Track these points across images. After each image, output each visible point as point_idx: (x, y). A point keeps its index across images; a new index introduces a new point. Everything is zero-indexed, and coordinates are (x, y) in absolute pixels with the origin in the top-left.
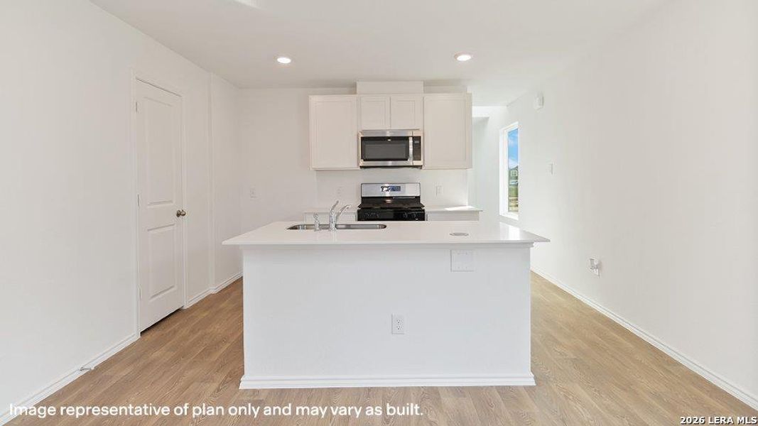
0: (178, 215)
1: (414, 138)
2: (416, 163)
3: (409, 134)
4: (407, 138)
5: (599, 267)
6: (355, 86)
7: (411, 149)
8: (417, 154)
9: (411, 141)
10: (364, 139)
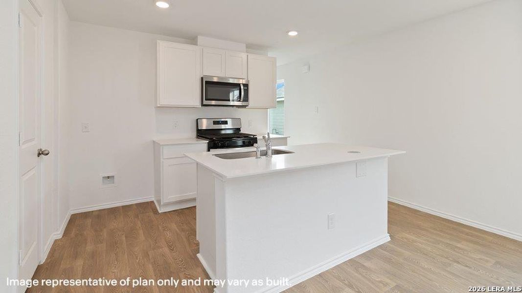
1: (244, 85)
3: (240, 82)
7: (242, 93)
8: (246, 98)
9: (242, 87)
10: (207, 82)
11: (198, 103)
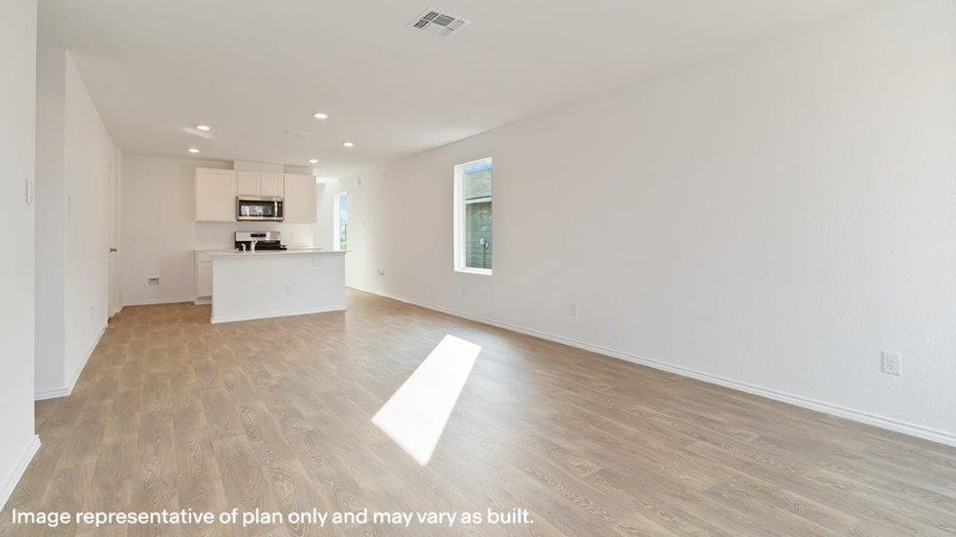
0: (112, 250)
1: (278, 203)
2: (278, 218)
3: (274, 199)
4: (273, 202)
5: (382, 274)
6: (232, 163)
7: (276, 209)
8: (280, 214)
9: (276, 204)
10: (241, 201)
11: (234, 219)
